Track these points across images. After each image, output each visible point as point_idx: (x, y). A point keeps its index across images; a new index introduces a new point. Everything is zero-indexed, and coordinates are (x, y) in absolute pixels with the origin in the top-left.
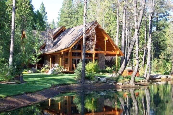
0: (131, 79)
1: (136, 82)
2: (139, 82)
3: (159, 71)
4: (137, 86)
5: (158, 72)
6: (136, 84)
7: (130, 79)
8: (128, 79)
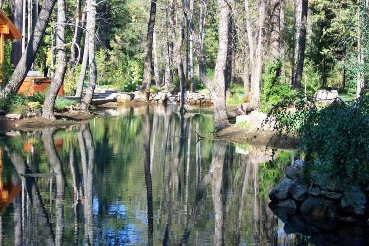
0: (45, 102)
1: (57, 111)
2: (66, 110)
3: (109, 81)
4: (60, 121)
5: (106, 83)
6: (58, 117)
7: (42, 103)
8: (37, 103)
